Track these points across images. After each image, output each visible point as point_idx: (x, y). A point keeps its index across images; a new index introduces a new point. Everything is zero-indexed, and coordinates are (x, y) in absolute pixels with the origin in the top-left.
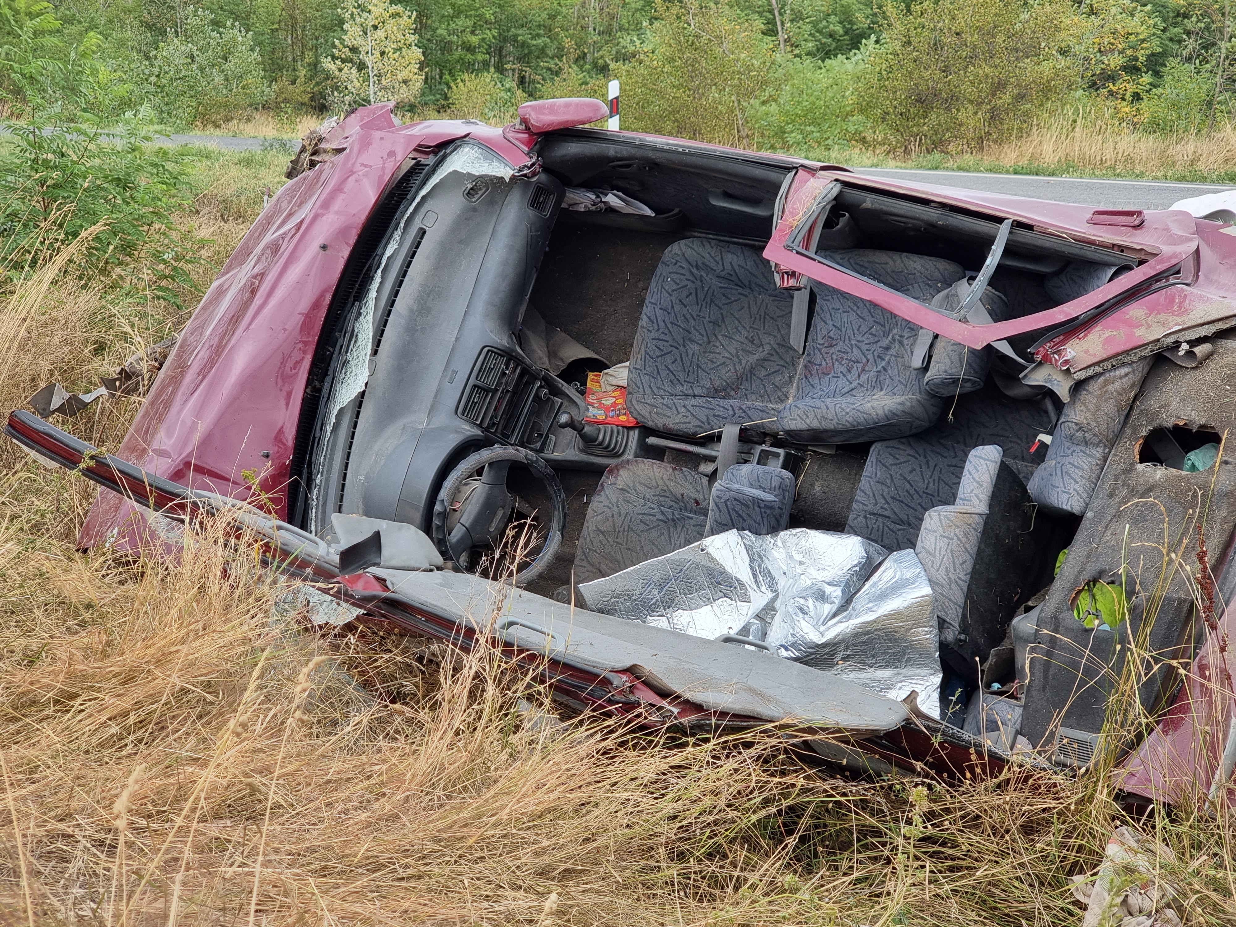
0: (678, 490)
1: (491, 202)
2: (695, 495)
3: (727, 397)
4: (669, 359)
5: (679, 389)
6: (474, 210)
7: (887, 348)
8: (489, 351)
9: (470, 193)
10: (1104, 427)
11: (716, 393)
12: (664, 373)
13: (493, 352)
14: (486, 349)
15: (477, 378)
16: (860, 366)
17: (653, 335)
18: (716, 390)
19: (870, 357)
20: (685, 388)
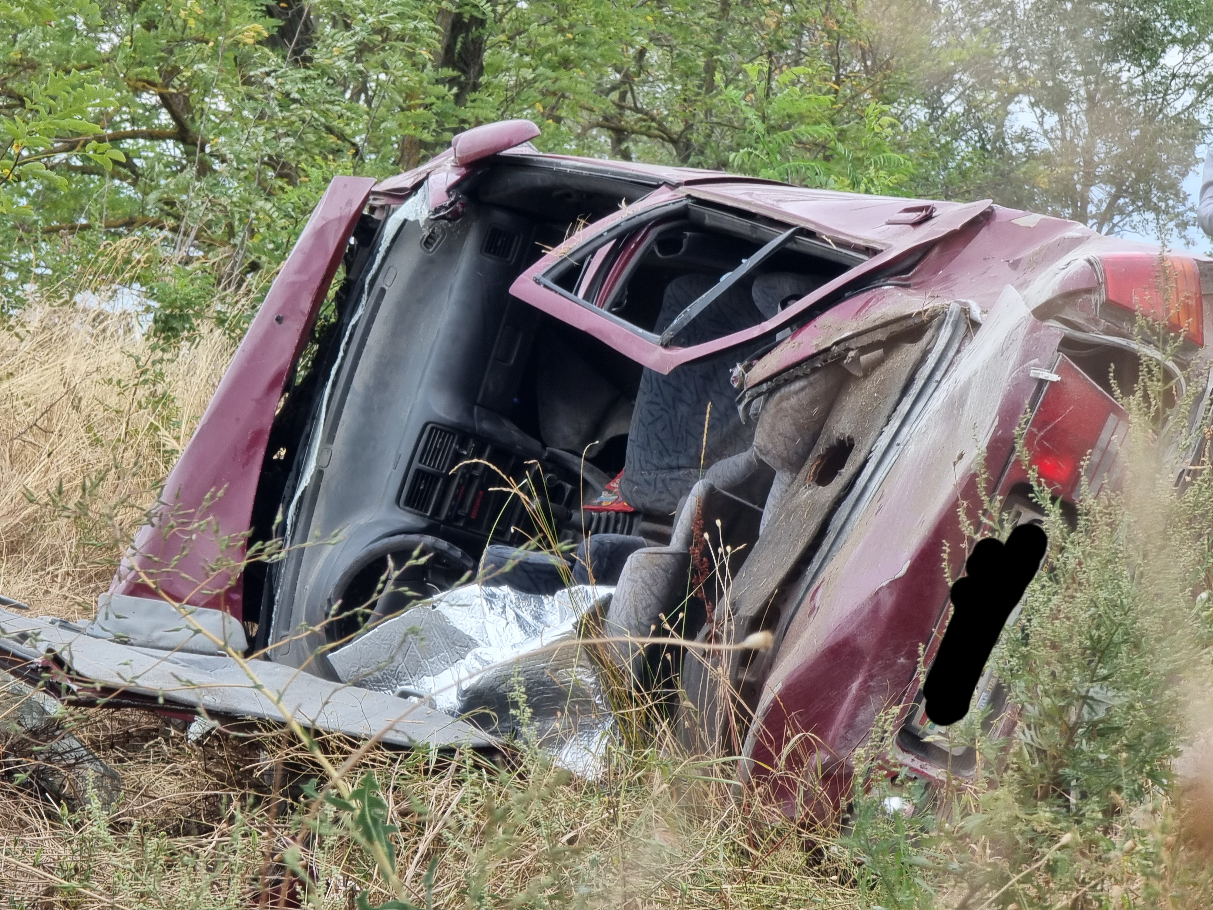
1: (449, 250)
8: (432, 429)
9: (429, 242)
10: (781, 448)
13: (437, 430)
14: (429, 427)
15: (420, 461)
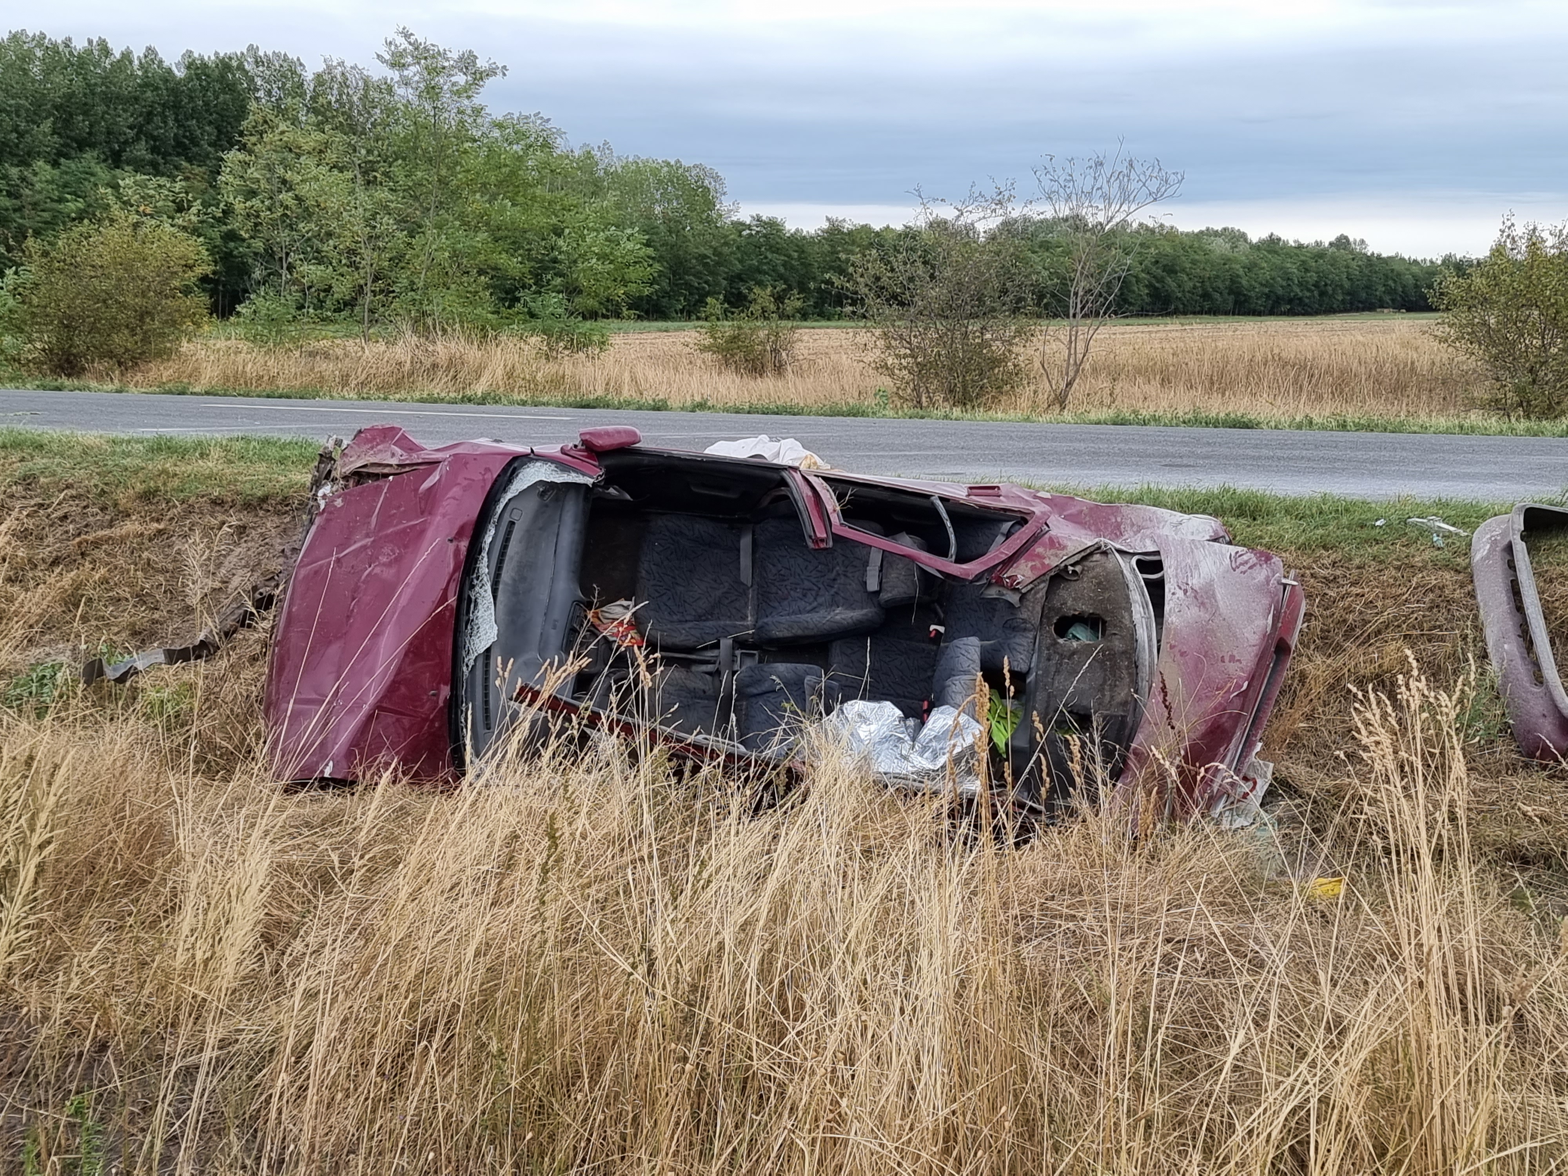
0: (691, 685)
1: (556, 499)
2: (703, 687)
3: (707, 620)
4: (665, 598)
5: (675, 618)
6: (547, 506)
7: (834, 580)
8: (576, 604)
9: (542, 495)
11: (699, 618)
12: (664, 608)
13: (578, 605)
14: (574, 603)
15: (571, 624)
16: (814, 593)
17: (652, 582)
18: (700, 616)
19: (821, 586)
20: (679, 617)
